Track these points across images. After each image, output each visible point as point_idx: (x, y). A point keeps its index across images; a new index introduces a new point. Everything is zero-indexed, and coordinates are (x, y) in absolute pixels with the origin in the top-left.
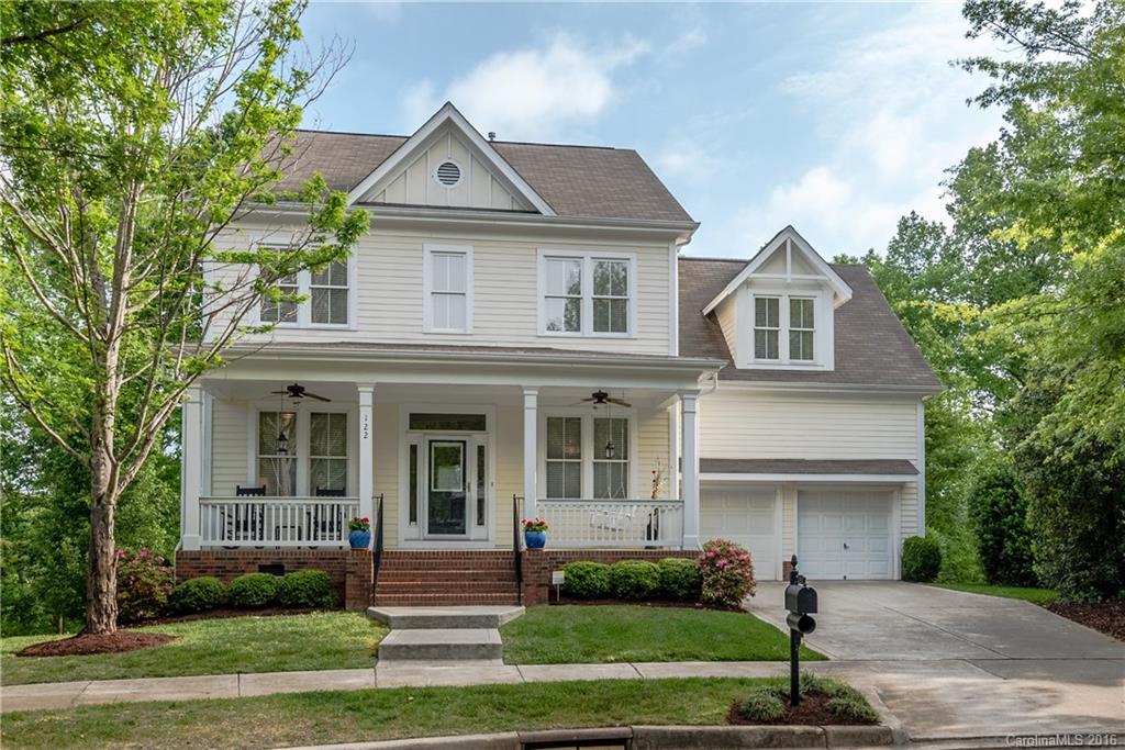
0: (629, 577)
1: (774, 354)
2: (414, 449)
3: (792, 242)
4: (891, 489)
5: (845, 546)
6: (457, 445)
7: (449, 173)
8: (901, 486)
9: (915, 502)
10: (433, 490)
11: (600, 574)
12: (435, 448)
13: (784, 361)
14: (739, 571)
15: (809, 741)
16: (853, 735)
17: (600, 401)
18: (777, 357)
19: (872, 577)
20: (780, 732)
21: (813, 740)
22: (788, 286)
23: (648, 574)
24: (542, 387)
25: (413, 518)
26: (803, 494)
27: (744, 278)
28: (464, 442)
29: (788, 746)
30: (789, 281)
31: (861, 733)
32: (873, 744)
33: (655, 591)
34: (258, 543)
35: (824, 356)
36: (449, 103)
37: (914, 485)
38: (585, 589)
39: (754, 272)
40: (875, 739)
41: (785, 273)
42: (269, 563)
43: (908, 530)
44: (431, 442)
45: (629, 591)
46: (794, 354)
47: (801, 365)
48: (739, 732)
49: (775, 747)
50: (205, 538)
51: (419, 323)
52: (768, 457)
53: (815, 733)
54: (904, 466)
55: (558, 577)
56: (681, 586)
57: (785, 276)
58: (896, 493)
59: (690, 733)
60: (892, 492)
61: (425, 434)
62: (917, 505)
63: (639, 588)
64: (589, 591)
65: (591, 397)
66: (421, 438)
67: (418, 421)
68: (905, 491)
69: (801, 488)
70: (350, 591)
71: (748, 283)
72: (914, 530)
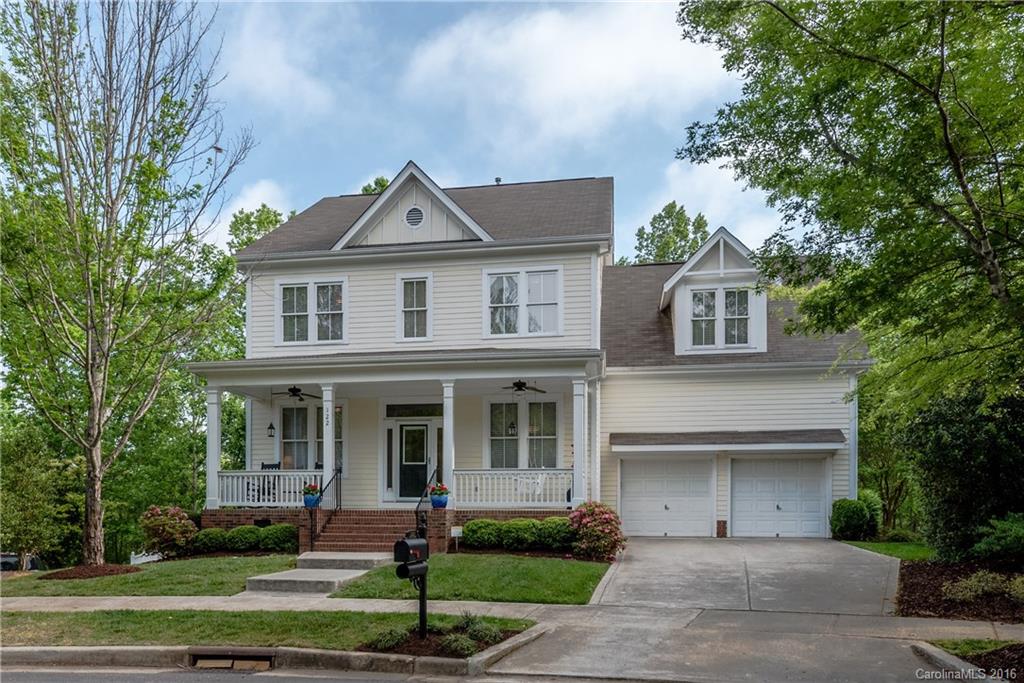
0: (511, 532)
1: (711, 340)
2: (390, 432)
3: (725, 241)
4: (824, 455)
5: (778, 507)
6: (421, 428)
7: (415, 216)
8: (833, 453)
9: (847, 468)
10: (404, 463)
11: (488, 529)
12: (407, 431)
13: (720, 346)
14: (600, 528)
15: (400, 668)
16: (435, 665)
17: (520, 389)
18: (713, 343)
19: (806, 535)
20: (379, 659)
21: (402, 667)
22: (722, 280)
23: (526, 529)
24: (457, 380)
25: (390, 485)
26: (735, 460)
27: (680, 276)
28: (426, 425)
29: (383, 671)
30: (722, 276)
31: (442, 664)
32: (450, 674)
33: (534, 543)
34: (271, 504)
35: (758, 339)
36: (411, 161)
37: (847, 452)
38: (476, 541)
39: (689, 271)
40: (453, 670)
41: (719, 268)
42: (260, 518)
43: (839, 493)
44: (401, 426)
45: (513, 543)
46: (729, 339)
47: (737, 349)
48: (349, 656)
49: (374, 671)
50: (222, 500)
51: (392, 334)
52: (703, 430)
53: (404, 661)
54: (836, 435)
55: (456, 532)
56: (555, 540)
57: (716, 272)
58: (828, 459)
59: (315, 655)
60: (825, 459)
61: (397, 420)
62: (849, 470)
63: (520, 541)
64: (480, 543)
65: (512, 385)
66: (394, 423)
67: (393, 411)
68: (836, 457)
69: (733, 457)
70: (302, 540)
71: (684, 281)
72: (847, 493)
